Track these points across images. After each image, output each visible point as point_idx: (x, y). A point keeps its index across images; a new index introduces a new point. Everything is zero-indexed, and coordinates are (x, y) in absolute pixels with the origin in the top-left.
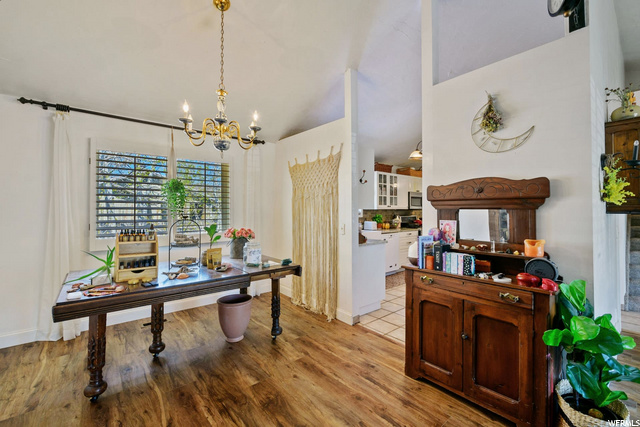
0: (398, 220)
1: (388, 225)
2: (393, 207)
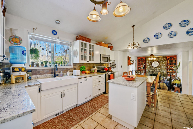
0: (96, 68)
1: (88, 72)
2: (91, 62)
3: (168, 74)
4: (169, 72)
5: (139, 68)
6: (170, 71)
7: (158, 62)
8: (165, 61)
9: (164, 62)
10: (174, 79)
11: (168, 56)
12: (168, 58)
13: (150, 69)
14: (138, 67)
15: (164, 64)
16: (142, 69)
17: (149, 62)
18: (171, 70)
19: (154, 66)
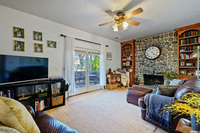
3: (182, 74)
4: (183, 69)
5: (124, 64)
6: (185, 65)
7: (158, 47)
8: (173, 43)
9: (171, 47)
10: (184, 90)
11: (181, 29)
12: (180, 33)
13: (142, 64)
14: (123, 62)
15: (171, 50)
16: (129, 65)
17: (140, 51)
18: (188, 64)
19: (150, 58)
